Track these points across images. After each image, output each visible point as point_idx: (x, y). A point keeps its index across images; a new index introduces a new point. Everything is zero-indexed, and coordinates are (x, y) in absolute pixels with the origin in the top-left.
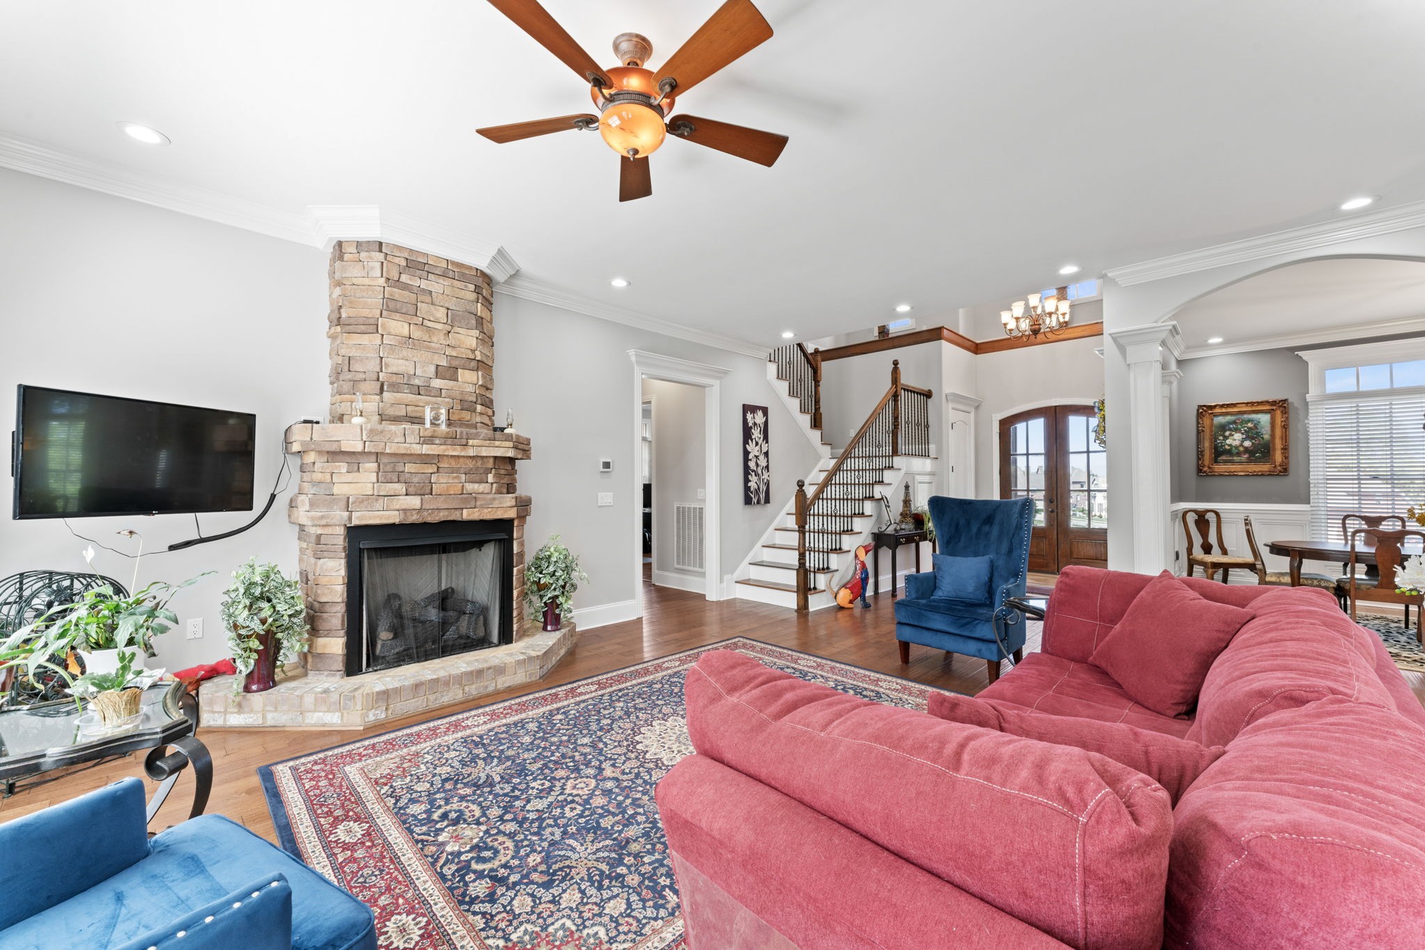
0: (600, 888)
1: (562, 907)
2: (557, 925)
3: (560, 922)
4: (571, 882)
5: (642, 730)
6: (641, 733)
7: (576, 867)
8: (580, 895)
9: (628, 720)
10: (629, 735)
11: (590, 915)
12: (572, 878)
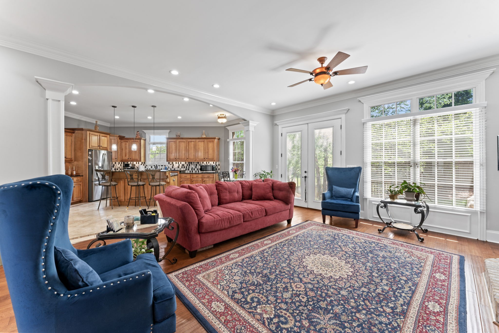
5: (346, 276)
6: (348, 275)
9: (351, 284)
10: (354, 277)
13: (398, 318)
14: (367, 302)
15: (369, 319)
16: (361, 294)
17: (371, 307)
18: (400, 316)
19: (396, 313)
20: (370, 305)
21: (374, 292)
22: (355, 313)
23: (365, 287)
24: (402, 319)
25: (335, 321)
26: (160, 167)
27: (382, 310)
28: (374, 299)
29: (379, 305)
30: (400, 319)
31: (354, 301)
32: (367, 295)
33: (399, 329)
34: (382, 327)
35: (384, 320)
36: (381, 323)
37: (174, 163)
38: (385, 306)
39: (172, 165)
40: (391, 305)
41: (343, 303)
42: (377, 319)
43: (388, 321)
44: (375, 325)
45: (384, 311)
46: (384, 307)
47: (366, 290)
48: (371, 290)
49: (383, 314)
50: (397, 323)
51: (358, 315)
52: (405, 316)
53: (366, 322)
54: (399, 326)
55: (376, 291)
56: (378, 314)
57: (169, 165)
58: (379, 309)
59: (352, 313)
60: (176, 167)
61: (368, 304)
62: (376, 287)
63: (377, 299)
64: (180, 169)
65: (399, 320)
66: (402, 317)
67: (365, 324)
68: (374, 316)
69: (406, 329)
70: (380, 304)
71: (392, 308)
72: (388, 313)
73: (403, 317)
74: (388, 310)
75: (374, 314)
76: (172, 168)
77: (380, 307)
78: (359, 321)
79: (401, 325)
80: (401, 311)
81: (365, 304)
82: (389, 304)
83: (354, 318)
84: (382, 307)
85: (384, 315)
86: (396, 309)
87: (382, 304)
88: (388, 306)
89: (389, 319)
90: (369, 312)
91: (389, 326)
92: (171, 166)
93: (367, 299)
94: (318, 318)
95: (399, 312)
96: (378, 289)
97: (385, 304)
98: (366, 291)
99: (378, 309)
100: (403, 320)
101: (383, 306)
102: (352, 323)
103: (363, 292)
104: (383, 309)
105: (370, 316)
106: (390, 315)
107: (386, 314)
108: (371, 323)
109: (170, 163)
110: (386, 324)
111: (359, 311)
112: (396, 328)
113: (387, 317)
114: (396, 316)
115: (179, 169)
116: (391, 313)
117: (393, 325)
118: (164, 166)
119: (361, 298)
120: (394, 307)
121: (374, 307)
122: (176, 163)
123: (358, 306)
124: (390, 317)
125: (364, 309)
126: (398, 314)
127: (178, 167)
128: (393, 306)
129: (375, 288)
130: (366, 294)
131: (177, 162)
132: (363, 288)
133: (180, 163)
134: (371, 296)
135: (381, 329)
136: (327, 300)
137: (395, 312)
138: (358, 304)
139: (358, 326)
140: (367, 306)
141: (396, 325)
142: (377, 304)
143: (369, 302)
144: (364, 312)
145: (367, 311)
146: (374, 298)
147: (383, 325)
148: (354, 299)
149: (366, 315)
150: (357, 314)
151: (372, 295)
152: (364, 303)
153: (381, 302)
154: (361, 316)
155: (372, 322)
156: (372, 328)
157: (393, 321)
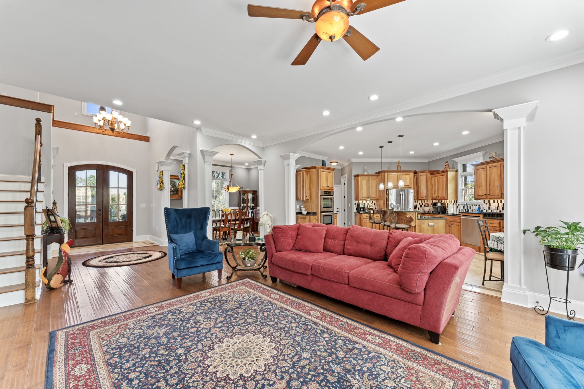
0: (379, 375)
1: (396, 385)
2: (406, 384)
3: (404, 384)
4: (380, 385)
7: (370, 385)
8: (386, 380)
11: (394, 375)
12: (378, 385)
13: (118, 377)
14: (157, 363)
15: (138, 355)
16: (169, 363)
17: (147, 363)
18: (119, 380)
19: (124, 380)
20: (151, 364)
21: (163, 377)
22: (151, 349)
23: (176, 373)
24: (115, 380)
25: (154, 335)
26: (473, 207)
27: (137, 370)
28: (154, 372)
29: (145, 371)
30: (117, 379)
31: (164, 354)
32: (164, 369)
33: (112, 370)
34: (124, 360)
35: (127, 365)
36: (128, 361)
37: (492, 201)
38: (139, 376)
39: (488, 205)
40: (136, 382)
41: (168, 346)
42: (133, 360)
43: (124, 367)
44: (130, 356)
45: (135, 371)
46: (138, 374)
47: (172, 371)
48: (169, 376)
49: (134, 368)
50: (116, 373)
51: (148, 350)
52: (115, 385)
53: (137, 352)
54: (113, 372)
55: (164, 381)
56: (137, 364)
57: (484, 205)
58: (140, 369)
59: (153, 347)
60: (494, 208)
61: (153, 363)
62: (169, 385)
63: (152, 374)
64: (500, 211)
65: (117, 377)
66: (116, 381)
67: (136, 351)
68: (137, 361)
69: (105, 375)
70: (145, 373)
71: (131, 380)
72: (130, 373)
73: (115, 383)
74: (132, 376)
75: (139, 362)
76: (488, 210)
77: (141, 370)
78: (142, 348)
79: (111, 375)
80: (122, 386)
81: (154, 361)
82: (137, 381)
83: (148, 347)
84: (140, 372)
85: (131, 368)
86: (127, 384)
87: (143, 375)
88: (136, 378)
89: (125, 369)
90: (144, 358)
91: (120, 365)
92: (486, 207)
93: (158, 365)
94: (164, 328)
95: (122, 384)
96: (165, 384)
97: (141, 377)
98: (170, 370)
99: (141, 367)
100: (113, 380)
101: (140, 374)
102: (144, 343)
103: (171, 367)
104: (138, 372)
105: (140, 357)
106: (127, 373)
107: (131, 370)
108: (133, 354)
109: (486, 202)
110: (124, 364)
111: (151, 353)
112: (114, 369)
113: (128, 369)
114: (122, 377)
115: (498, 211)
116: (128, 376)
117: (118, 368)
118: (478, 206)
119: (163, 361)
120: (131, 384)
121: (146, 365)
122: (494, 202)
123: (157, 355)
124: (126, 371)
125: (149, 357)
126: (122, 380)
127: (498, 209)
128: (133, 383)
129: (169, 382)
130: (166, 368)
131: (496, 200)
132: (177, 370)
133: (499, 201)
134: (160, 371)
135: (123, 358)
136: (179, 337)
137: (126, 379)
138: (158, 356)
139: (139, 346)
140: (151, 361)
141: (116, 371)
142: (147, 370)
143: (154, 365)
144: (147, 356)
145: (146, 358)
146: (156, 373)
147: (125, 361)
148: (167, 355)
149: (144, 355)
150: (150, 350)
151: (160, 373)
152: (157, 361)
153: (146, 375)
154: (146, 352)
155: (134, 356)
156: (130, 353)
157: (121, 371)
